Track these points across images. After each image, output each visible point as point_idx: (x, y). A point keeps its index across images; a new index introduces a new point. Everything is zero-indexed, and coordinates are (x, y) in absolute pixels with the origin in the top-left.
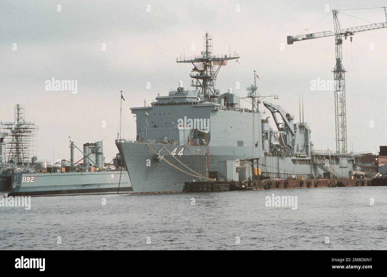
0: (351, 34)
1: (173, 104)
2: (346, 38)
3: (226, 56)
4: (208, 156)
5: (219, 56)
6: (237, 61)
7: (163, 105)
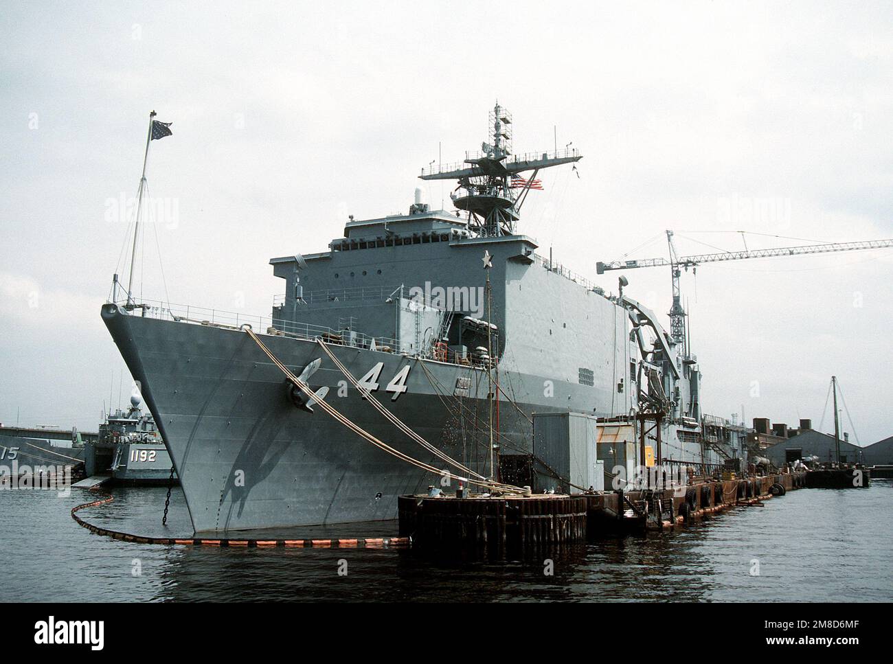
0: (694, 264)
1: (392, 241)
2: (686, 269)
3: (545, 155)
4: (496, 402)
5: (528, 155)
6: (574, 167)
7: (363, 245)
